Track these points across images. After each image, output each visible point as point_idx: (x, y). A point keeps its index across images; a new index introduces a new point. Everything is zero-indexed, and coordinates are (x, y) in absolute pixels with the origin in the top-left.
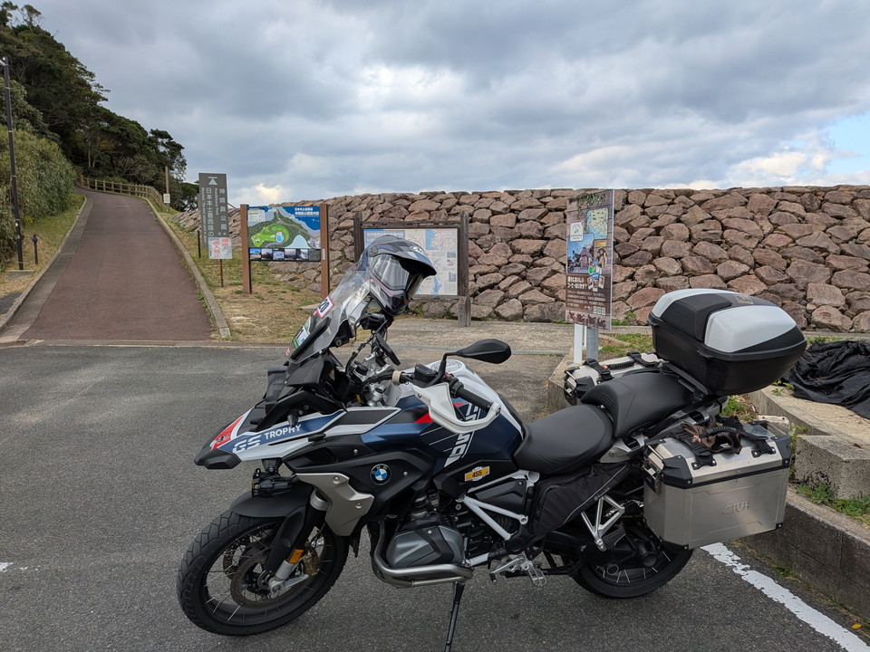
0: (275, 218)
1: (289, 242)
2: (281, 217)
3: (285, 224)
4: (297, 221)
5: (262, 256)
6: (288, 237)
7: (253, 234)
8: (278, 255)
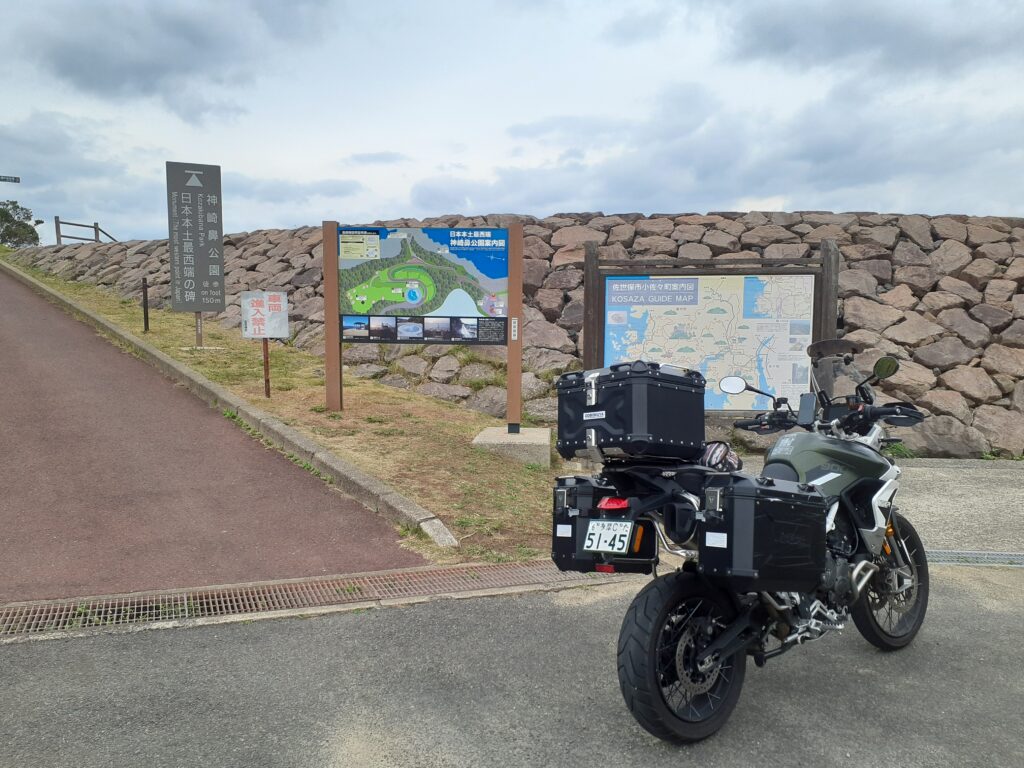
0: (404, 253)
1: (436, 302)
2: (418, 250)
3: (427, 264)
4: (454, 258)
5: (372, 333)
6: (431, 292)
7: (351, 286)
8: (407, 330)
